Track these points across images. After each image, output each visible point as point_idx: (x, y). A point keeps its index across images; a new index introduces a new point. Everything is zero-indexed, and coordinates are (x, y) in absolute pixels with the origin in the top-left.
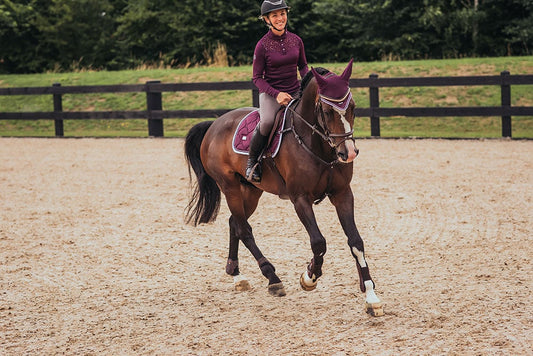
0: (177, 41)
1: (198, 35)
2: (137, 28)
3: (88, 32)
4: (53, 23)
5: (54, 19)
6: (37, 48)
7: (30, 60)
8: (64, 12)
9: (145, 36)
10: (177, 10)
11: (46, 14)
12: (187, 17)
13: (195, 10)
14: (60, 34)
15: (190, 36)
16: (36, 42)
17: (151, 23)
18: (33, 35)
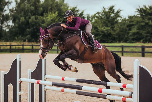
0: (144, 37)
1: (149, 36)
2: (134, 34)
3: (123, 34)
4: (115, 32)
5: (115, 31)
6: (111, 38)
7: (109, 40)
8: (117, 30)
9: (136, 36)
10: (144, 30)
11: (113, 30)
12: (146, 32)
13: (148, 30)
14: (116, 35)
15: (147, 36)
16: (110, 36)
17: (138, 33)
18: (110, 35)
